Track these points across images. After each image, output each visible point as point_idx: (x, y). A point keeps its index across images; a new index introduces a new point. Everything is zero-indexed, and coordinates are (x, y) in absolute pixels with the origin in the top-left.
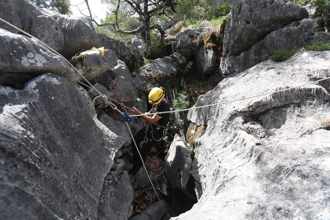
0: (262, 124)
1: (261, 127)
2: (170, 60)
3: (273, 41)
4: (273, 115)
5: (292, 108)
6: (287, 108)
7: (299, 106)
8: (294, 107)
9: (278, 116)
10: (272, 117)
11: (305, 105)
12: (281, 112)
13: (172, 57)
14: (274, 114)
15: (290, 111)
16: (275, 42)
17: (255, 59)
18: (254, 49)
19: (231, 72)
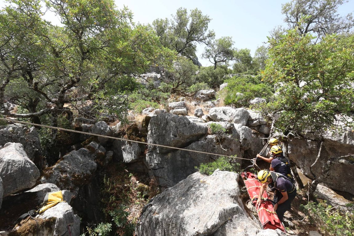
17: (181, 160)
18: (180, 153)
19: (160, 168)
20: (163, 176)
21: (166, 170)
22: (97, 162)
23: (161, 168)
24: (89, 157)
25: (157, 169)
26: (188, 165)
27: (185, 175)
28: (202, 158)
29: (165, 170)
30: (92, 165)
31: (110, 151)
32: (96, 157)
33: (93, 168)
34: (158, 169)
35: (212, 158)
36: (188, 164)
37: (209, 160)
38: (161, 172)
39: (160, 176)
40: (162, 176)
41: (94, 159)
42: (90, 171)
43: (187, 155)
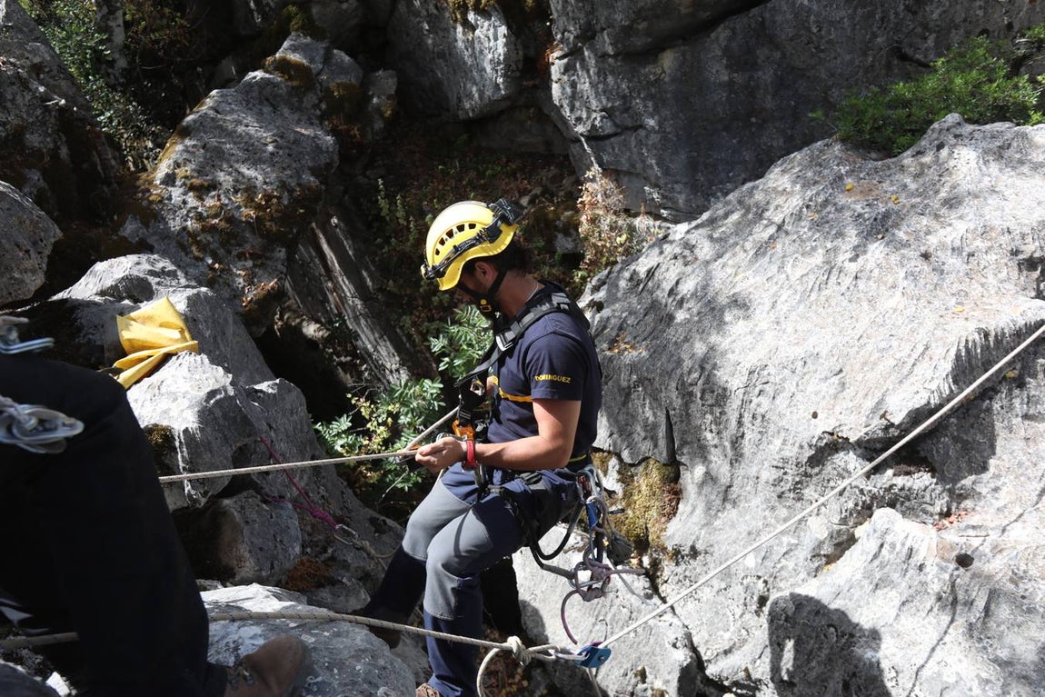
0: (933, 471)
1: (935, 480)
2: (283, 91)
3: (806, 24)
4: (957, 430)
5: (1004, 396)
6: (991, 399)
7: (1021, 384)
8: (1010, 390)
9: (972, 431)
10: (956, 439)
11: (1034, 376)
12: (978, 417)
13: (283, 66)
14: (960, 427)
15: (1002, 407)
16: (815, 30)
17: (731, 83)
18: (723, 44)
19: (622, 130)
20: (639, 166)
21: (653, 136)
22: (334, 132)
23: (627, 128)
24: (293, 109)
25: (608, 137)
26: (769, 103)
27: (747, 155)
28: (848, 57)
29: (647, 136)
30: (318, 147)
31: (380, 72)
32: (323, 106)
33: (324, 159)
34: (615, 135)
35: (904, 58)
36: (769, 97)
37: (889, 66)
38: (630, 149)
39: (625, 167)
40: (633, 166)
41: (322, 118)
42: (314, 171)
43: (762, 53)
